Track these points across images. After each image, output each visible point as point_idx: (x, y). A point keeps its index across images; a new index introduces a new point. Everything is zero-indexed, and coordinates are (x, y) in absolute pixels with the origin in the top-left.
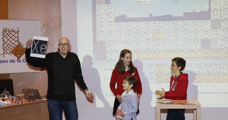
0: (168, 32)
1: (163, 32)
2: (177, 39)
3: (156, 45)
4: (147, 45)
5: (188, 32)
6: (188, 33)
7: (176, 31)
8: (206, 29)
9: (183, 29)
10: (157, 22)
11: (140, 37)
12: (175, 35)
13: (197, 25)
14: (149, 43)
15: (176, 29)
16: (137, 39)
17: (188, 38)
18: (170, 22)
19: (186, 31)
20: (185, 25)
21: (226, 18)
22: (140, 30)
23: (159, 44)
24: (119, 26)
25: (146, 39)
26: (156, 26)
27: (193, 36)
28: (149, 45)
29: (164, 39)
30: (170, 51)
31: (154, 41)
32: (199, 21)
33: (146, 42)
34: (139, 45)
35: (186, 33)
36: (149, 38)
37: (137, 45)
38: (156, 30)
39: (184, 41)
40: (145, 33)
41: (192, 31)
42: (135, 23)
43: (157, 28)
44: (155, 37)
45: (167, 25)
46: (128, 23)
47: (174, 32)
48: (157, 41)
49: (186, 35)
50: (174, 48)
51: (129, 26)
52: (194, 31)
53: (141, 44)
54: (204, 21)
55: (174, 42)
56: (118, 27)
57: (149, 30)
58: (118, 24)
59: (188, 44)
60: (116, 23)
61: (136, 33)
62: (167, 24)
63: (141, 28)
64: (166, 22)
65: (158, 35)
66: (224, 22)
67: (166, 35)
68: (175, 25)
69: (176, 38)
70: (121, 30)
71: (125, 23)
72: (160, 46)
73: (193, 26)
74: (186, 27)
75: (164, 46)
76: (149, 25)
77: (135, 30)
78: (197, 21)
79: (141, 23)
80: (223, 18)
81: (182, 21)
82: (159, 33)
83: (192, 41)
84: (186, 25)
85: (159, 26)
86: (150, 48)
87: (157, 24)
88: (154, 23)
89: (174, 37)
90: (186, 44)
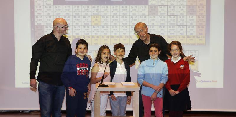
0: (107, 17)
1: (102, 16)
2: (116, 24)
3: (95, 30)
4: (86, 30)
5: (126, 17)
6: (126, 19)
7: (115, 16)
8: (144, 14)
9: (121, 14)
10: (96, 6)
11: (79, 22)
12: (114, 20)
13: (135, 10)
14: (88, 29)
15: (115, 14)
16: (76, 24)
17: (126, 24)
18: (109, 6)
19: (125, 16)
20: (123, 10)
21: (163, 4)
22: (79, 14)
23: (97, 30)
24: (58, 10)
25: (85, 24)
26: (95, 10)
27: (132, 22)
28: (88, 30)
29: (102, 24)
30: (108, 37)
31: (92, 26)
32: (137, 6)
33: (85, 27)
34: (78, 30)
35: (125, 18)
36: (88, 23)
37: (76, 30)
38: (94, 14)
39: (122, 27)
40: (84, 17)
41: (130, 16)
42: (74, 6)
43: (96, 12)
44: (94, 22)
45: (106, 10)
46: (67, 6)
47: (113, 17)
48: (96, 26)
49: (124, 20)
50: (112, 34)
51: (68, 10)
52: (132, 16)
53: (80, 29)
54: (142, 6)
55: (113, 27)
56: (56, 10)
57: (88, 14)
58: (56, 7)
59: (126, 30)
60: (54, 6)
61: (75, 17)
62: (105, 8)
63: (80, 12)
64: (105, 6)
65: (97, 20)
66: (161, 7)
67: (105, 20)
68: (114, 10)
69: (114, 24)
70: (60, 14)
71: (64, 6)
72: (99, 32)
73: (132, 12)
74: (124, 12)
75: (103, 32)
76: (88, 9)
77: (74, 14)
78: (136, 6)
79: (80, 6)
80: (160, 4)
81: (121, 6)
82: (98, 18)
83: (130, 26)
84: (125, 10)
85: (98, 10)
86: (89, 34)
87: (96, 8)
88: (93, 7)
89: (113, 22)
90: (124, 30)
